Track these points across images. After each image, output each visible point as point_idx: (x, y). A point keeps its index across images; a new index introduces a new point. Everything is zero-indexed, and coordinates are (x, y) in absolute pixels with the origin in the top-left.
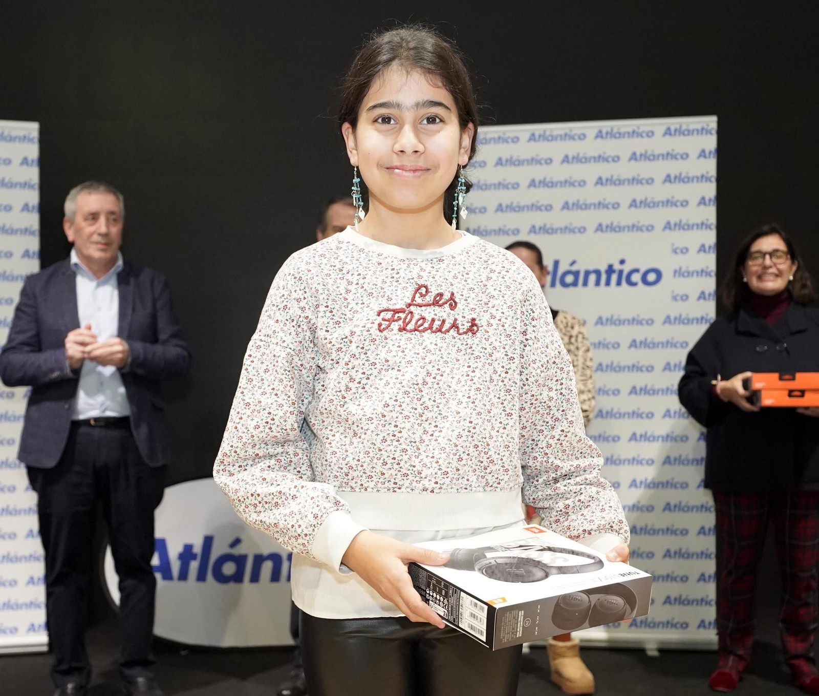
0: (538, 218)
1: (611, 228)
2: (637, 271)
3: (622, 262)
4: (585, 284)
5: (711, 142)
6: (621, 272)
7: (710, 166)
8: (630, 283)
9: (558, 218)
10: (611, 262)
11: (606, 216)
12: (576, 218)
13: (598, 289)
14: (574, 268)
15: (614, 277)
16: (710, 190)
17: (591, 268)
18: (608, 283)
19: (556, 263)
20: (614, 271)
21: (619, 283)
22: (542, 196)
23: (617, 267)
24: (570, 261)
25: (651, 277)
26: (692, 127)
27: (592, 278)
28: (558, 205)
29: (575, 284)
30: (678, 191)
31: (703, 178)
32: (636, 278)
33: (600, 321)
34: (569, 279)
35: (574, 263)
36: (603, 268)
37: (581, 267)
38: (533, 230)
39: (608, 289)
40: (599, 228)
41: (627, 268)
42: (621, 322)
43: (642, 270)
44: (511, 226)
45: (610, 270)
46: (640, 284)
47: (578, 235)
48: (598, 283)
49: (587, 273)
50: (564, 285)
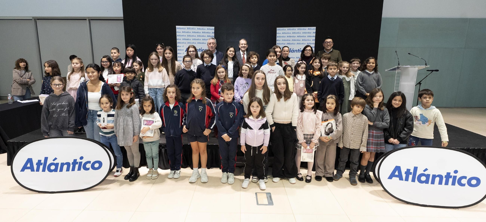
0: (288, 42)
1: (299, 44)
4: (295, 52)
5: (315, 31)
6: (300, 50)
7: (314, 35)
9: (291, 42)
11: (298, 42)
14: (293, 50)
16: (314, 38)
18: (298, 52)
19: (291, 49)
22: (289, 38)
24: (293, 49)
26: (312, 28)
28: (291, 40)
30: (309, 38)
31: (313, 36)
34: (292, 51)
36: (297, 50)
38: (287, 44)
40: (297, 44)
47: (294, 45)
48: (297, 52)
50: (292, 52)
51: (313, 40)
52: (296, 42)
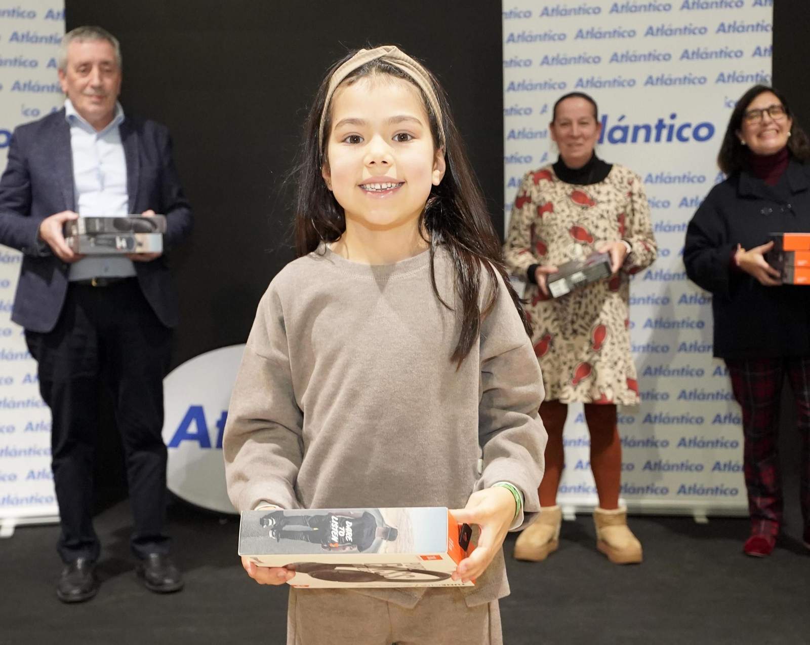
1: (662, 81)
2: (688, 125)
3: (673, 116)
4: (634, 140)
8: (682, 139)
9: (606, 71)
10: (661, 117)
11: (657, 69)
12: (625, 70)
13: (647, 145)
14: (623, 123)
15: (665, 133)
16: (766, 39)
17: (641, 123)
18: (658, 139)
19: (606, 118)
20: (664, 127)
21: (669, 139)
23: (668, 121)
24: (619, 116)
25: (703, 132)
27: (642, 134)
28: (606, 57)
29: (623, 140)
30: (734, 41)
32: (687, 133)
33: (649, 179)
35: (622, 118)
36: (653, 123)
37: (630, 122)
38: (581, 83)
39: (658, 145)
40: (650, 81)
41: (678, 123)
42: (671, 180)
43: (694, 126)
44: (557, 79)
45: (660, 125)
46: (692, 140)
47: (628, 89)
48: (647, 139)
49: (637, 129)
50: (613, 141)
51: (758, 52)
52: (641, 71)
